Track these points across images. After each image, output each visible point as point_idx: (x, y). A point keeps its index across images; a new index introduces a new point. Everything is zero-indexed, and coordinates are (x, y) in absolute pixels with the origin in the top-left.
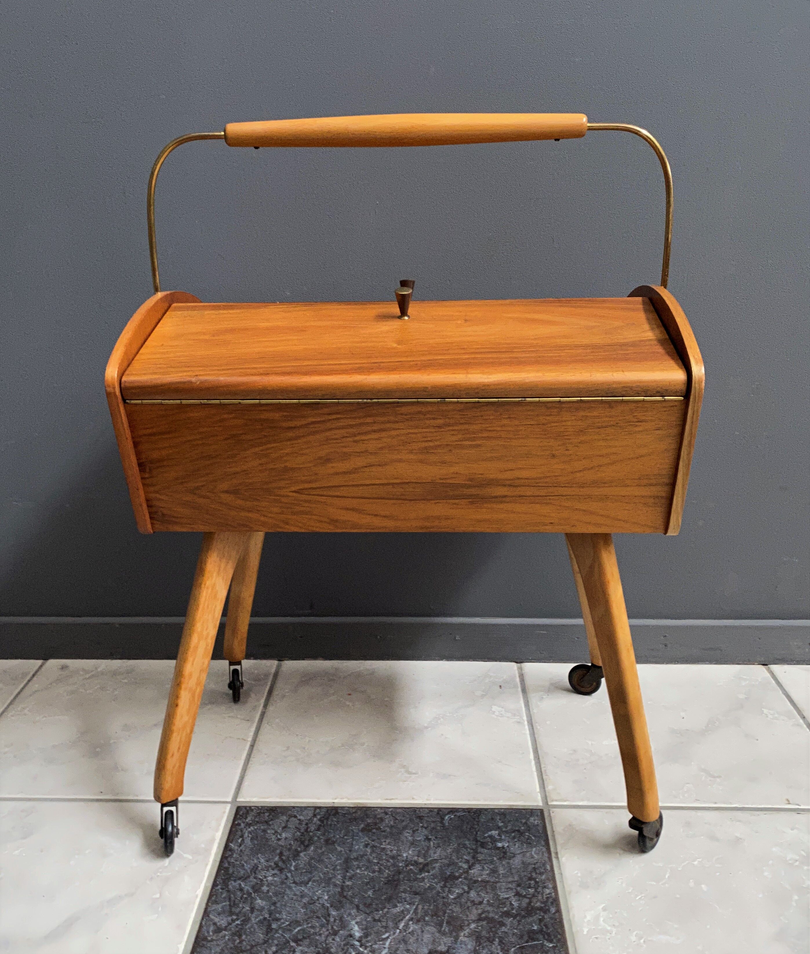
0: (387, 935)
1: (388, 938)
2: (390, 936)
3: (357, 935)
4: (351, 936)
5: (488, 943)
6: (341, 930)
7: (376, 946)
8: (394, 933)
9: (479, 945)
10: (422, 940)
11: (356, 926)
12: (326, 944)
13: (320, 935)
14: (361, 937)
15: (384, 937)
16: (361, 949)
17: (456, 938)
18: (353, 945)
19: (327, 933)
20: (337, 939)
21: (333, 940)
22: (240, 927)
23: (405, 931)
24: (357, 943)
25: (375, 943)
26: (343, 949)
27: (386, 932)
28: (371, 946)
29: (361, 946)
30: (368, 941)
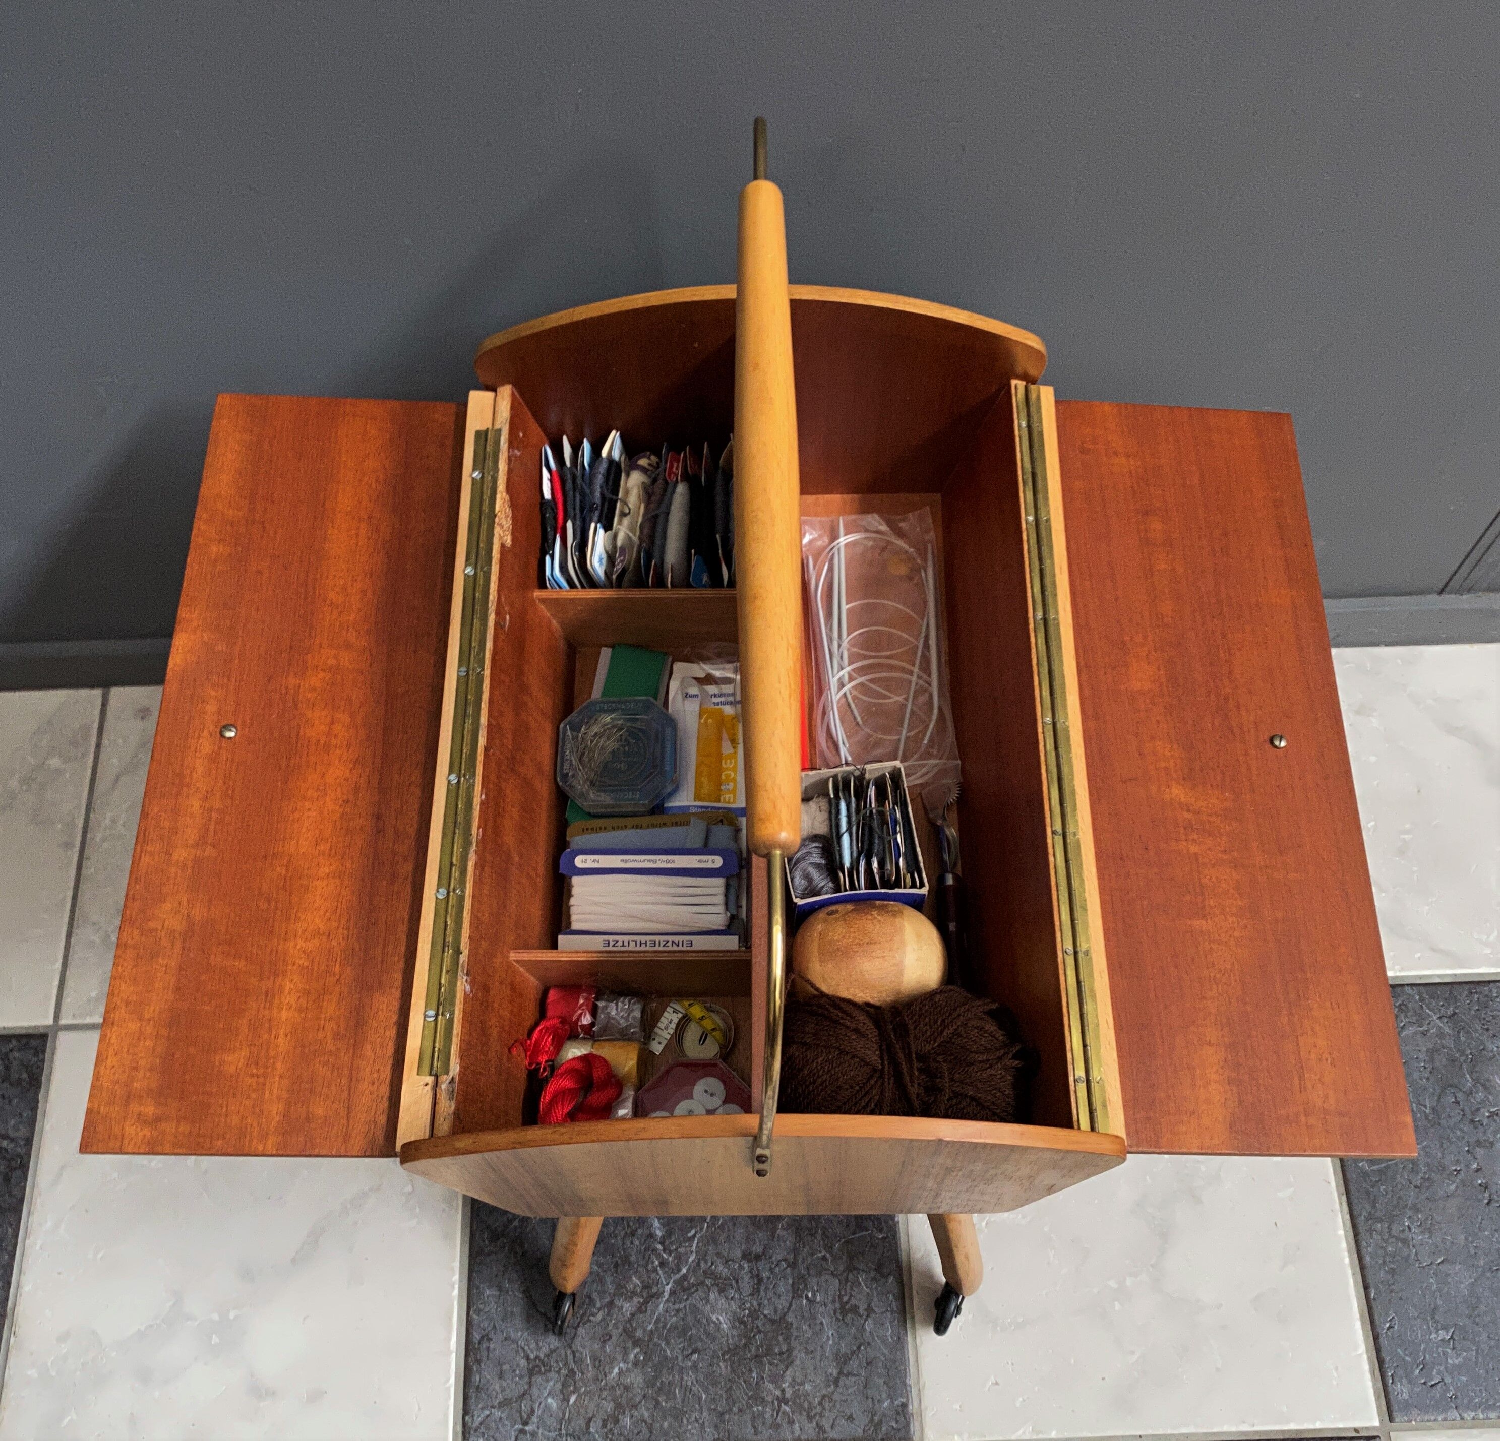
0: (693, 1232)
1: (694, 1236)
2: (696, 1233)
3: (659, 1233)
4: (651, 1236)
5: (809, 1238)
6: (639, 1228)
7: (682, 1250)
8: (701, 1229)
9: (799, 1242)
10: (734, 1237)
11: (656, 1220)
12: (624, 1252)
13: (616, 1237)
14: (663, 1237)
15: (690, 1235)
16: (665, 1255)
17: (773, 1235)
18: (655, 1250)
19: (623, 1233)
20: (637, 1242)
21: (632, 1243)
22: (519, 1230)
23: (714, 1224)
24: (659, 1247)
25: (680, 1246)
26: (644, 1258)
27: (692, 1228)
28: (676, 1250)
29: (664, 1250)
30: (671, 1243)
